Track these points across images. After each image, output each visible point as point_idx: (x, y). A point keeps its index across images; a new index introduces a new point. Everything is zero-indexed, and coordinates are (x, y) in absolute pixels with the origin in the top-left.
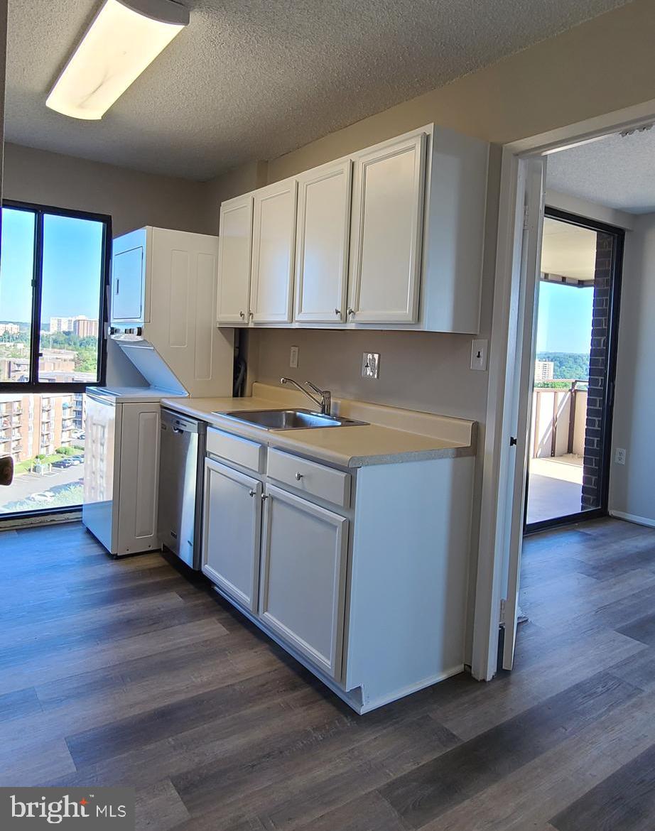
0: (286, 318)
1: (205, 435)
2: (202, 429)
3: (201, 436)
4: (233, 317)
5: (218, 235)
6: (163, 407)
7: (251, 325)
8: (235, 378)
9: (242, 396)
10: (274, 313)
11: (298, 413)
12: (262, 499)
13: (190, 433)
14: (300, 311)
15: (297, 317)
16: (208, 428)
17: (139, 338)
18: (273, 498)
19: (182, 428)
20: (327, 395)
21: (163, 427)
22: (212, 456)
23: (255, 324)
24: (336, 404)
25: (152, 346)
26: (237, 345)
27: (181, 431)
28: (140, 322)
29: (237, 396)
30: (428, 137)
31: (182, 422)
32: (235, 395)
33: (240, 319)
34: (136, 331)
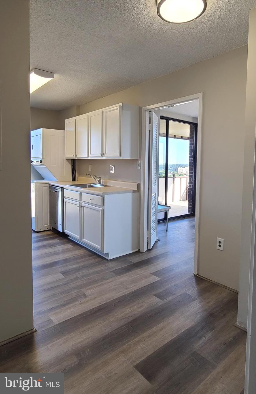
0: (86, 156)
1: (64, 192)
2: (63, 190)
3: (63, 192)
4: (71, 156)
5: (65, 130)
6: (50, 185)
7: (76, 158)
8: (72, 175)
9: (75, 181)
10: (83, 155)
11: (92, 185)
12: (81, 207)
13: (59, 192)
14: (90, 154)
15: (89, 156)
16: (64, 190)
17: (41, 164)
18: (84, 207)
19: (56, 190)
20: (100, 178)
21: (50, 191)
22: (66, 198)
23: (78, 158)
24: (103, 181)
25: (45, 166)
26: (73, 165)
27: (56, 192)
28: (41, 158)
29: (73, 181)
30: (121, 106)
31: (56, 189)
32: (73, 180)
33: (73, 157)
34: (40, 161)
